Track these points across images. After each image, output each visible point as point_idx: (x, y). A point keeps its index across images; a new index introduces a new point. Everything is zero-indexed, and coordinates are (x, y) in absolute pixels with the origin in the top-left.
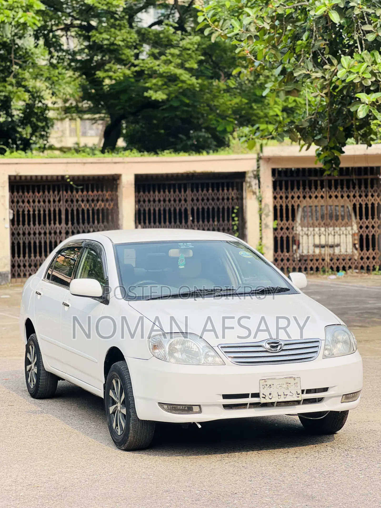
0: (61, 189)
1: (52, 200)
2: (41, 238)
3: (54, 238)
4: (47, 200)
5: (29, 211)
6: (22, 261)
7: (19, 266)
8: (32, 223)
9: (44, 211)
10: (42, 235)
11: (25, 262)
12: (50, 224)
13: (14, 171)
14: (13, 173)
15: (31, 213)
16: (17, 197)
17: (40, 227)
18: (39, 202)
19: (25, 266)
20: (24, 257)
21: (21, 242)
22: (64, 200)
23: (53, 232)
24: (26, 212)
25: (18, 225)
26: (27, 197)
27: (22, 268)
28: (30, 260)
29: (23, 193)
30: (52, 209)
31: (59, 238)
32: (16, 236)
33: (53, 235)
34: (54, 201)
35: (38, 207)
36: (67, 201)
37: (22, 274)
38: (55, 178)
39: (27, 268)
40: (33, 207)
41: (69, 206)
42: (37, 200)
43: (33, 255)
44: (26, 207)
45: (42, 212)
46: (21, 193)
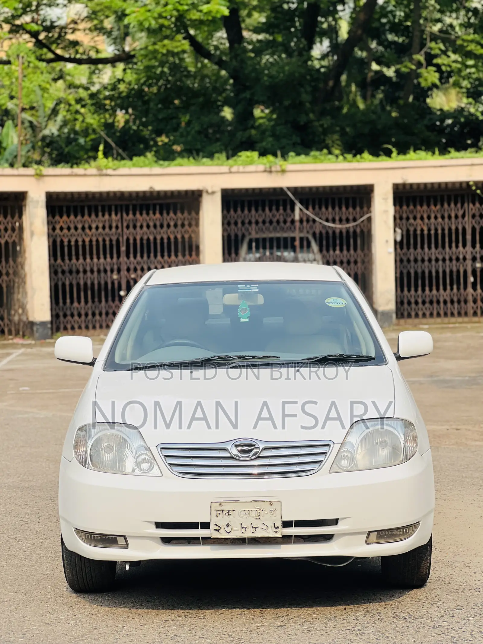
0: (466, 200)
1: (453, 215)
2: (439, 266)
3: (456, 266)
4: (446, 215)
5: (422, 230)
6: (413, 297)
7: (409, 303)
8: (426, 246)
9: (443, 230)
10: (440, 263)
11: (416, 298)
12: (450, 247)
13: (400, 177)
14: (399, 181)
15: (426, 232)
16: (406, 212)
17: (437, 252)
18: (436, 218)
19: (417, 303)
20: (416, 291)
21: (412, 271)
22: (471, 214)
23: (454, 257)
24: (419, 232)
25: (408, 248)
26: (420, 212)
27: (413, 306)
28: (424, 295)
29: (415, 206)
30: (453, 228)
31: (463, 266)
32: (405, 263)
33: (454, 262)
34: (456, 217)
35: (434, 224)
36: (474, 216)
37: (413, 314)
38: (458, 186)
39: (420, 305)
40: (427, 224)
41: (477, 222)
42: (433, 216)
43: (427, 289)
44: (418, 225)
45: (440, 232)
46: (411, 207)
